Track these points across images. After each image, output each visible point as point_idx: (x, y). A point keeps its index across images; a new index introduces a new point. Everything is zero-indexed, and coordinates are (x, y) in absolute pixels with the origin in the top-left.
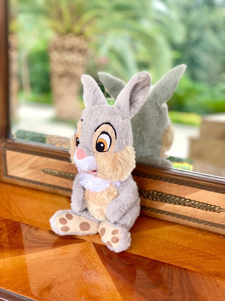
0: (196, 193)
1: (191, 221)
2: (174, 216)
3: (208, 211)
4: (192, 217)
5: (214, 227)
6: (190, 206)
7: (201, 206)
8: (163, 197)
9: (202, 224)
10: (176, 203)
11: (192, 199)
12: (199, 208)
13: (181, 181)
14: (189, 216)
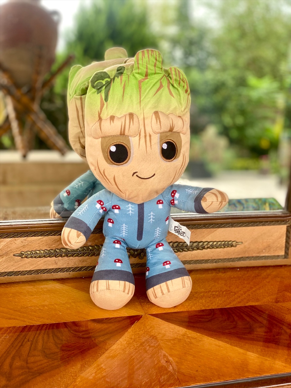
0: (213, 233)
1: (209, 263)
2: (191, 264)
3: (225, 248)
4: (210, 258)
5: (231, 263)
6: (208, 248)
7: (220, 244)
8: (180, 247)
9: (220, 263)
10: (195, 249)
11: (209, 241)
12: (217, 248)
13: (198, 225)
14: (206, 258)
